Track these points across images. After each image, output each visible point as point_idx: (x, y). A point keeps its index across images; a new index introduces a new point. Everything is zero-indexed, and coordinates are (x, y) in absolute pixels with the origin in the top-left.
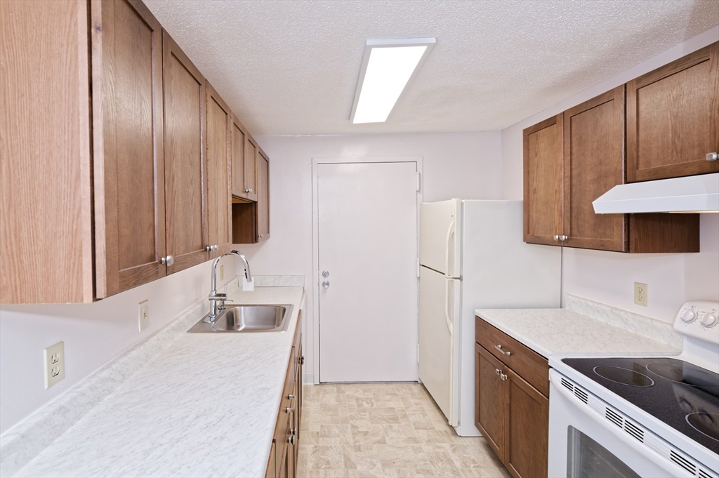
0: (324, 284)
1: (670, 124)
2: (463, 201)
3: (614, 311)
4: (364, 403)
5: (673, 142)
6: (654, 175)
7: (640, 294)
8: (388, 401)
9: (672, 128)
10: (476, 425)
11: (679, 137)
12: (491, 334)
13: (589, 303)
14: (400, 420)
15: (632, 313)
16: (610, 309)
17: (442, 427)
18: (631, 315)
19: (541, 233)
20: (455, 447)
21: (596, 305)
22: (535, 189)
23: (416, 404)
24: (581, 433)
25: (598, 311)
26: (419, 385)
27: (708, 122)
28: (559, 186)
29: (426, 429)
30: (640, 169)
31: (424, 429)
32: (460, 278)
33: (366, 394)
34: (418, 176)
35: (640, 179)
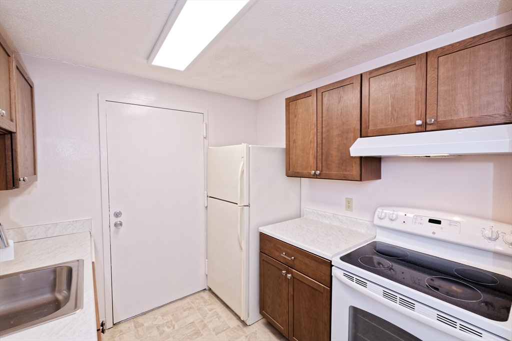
0: (116, 225)
1: (390, 102)
2: (250, 146)
3: (335, 216)
4: (166, 329)
5: (392, 113)
6: (380, 132)
7: (349, 205)
8: (187, 317)
9: (392, 104)
10: (261, 313)
11: (395, 111)
12: (275, 245)
13: (319, 212)
14: (202, 332)
15: (345, 216)
16: (332, 215)
17: (235, 323)
18: (344, 218)
19: (299, 170)
20: (248, 337)
21: (323, 213)
22: (295, 140)
23: (210, 310)
24: (354, 307)
25: (325, 217)
26: (207, 291)
27: (414, 102)
28: (314, 138)
29: (224, 331)
30: (370, 129)
31: (223, 331)
32: (248, 206)
33: (165, 318)
34: (205, 125)
35: (371, 135)
